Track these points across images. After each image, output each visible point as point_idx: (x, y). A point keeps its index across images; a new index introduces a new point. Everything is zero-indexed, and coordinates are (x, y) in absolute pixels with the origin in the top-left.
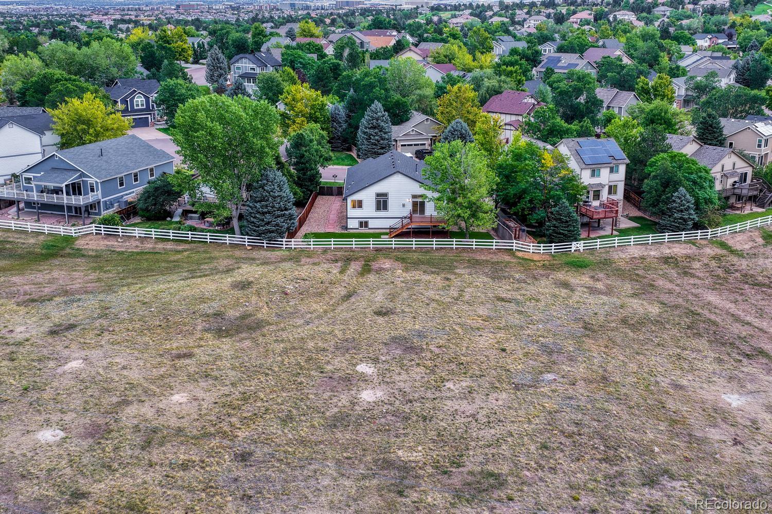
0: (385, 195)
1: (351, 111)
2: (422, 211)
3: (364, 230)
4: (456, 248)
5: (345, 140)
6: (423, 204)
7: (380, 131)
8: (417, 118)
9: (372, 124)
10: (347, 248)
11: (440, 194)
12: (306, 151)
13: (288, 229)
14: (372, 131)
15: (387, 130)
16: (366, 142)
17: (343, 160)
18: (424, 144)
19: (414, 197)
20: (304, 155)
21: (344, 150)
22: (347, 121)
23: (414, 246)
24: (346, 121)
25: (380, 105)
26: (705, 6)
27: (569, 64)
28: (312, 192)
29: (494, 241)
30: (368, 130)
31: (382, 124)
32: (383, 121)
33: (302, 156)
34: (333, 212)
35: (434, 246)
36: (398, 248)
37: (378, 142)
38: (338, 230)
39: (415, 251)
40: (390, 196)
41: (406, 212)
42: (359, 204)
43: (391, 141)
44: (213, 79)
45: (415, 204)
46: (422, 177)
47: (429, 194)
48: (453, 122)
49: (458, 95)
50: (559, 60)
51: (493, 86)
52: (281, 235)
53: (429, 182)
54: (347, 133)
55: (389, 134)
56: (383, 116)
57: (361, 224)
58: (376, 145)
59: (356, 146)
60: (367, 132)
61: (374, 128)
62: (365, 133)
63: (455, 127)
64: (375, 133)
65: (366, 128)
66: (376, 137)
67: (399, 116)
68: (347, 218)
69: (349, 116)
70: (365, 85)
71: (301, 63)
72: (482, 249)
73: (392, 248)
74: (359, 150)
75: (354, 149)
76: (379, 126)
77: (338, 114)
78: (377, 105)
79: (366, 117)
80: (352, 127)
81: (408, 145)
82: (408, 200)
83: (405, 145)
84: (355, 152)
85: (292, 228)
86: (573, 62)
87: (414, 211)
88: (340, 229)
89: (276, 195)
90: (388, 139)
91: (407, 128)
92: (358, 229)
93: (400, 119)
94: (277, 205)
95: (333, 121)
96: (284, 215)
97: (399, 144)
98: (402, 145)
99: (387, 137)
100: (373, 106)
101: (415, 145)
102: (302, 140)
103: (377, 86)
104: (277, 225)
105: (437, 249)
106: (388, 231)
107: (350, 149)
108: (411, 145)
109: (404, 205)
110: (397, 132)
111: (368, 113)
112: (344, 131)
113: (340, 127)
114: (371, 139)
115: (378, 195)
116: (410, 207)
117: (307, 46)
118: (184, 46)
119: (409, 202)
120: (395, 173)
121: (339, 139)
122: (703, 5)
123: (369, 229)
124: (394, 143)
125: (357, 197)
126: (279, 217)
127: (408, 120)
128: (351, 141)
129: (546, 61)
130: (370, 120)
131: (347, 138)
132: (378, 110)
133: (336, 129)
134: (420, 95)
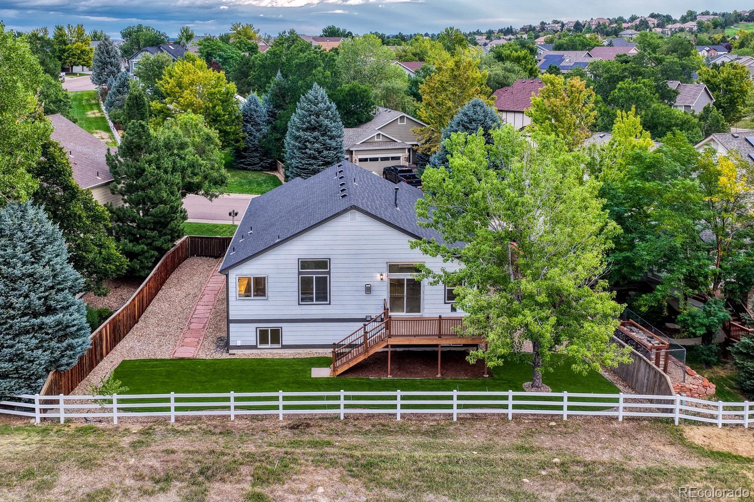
0: (323, 264)
1: (278, 106)
2: (415, 303)
3: (269, 352)
4: (515, 417)
5: (266, 153)
6: (415, 286)
7: (323, 135)
8: (384, 116)
9: (309, 122)
10: (214, 418)
11: (463, 266)
12: (150, 162)
13: (54, 363)
14: (308, 135)
15: (334, 133)
16: (298, 154)
17: (259, 184)
18: (398, 158)
19: (393, 268)
20: (144, 170)
21: (263, 169)
22: (271, 123)
23: (399, 411)
24: (269, 122)
25: (323, 92)
26: (673, 30)
27: (576, 63)
28: (162, 251)
29: (621, 396)
30: (301, 133)
31: (326, 122)
32: (327, 117)
33: (141, 172)
34: (206, 298)
35: (455, 411)
36: (357, 418)
37: (320, 153)
38: (207, 352)
39: (402, 430)
40: (334, 267)
41: (375, 306)
42: (258, 287)
43: (341, 152)
44: (100, 79)
45: (396, 285)
46: (420, 221)
47: (435, 264)
48: (467, 104)
49: (456, 73)
50: (561, 59)
51: (496, 75)
52: (31, 383)
53: (437, 235)
54: (269, 142)
55: (339, 140)
56: (328, 109)
57: (263, 337)
58: (315, 158)
59: (282, 162)
60: (300, 137)
61: (313, 129)
62: (296, 138)
63: (470, 113)
64: (314, 138)
65: (298, 129)
66: (316, 145)
67: (356, 113)
68: (229, 322)
69: (272, 115)
70: (301, 64)
71: (220, 56)
72: (588, 420)
73: (337, 417)
74: (287, 168)
75: (281, 165)
76: (320, 126)
77: (255, 111)
78: (319, 91)
79: (298, 111)
80: (277, 132)
81: (372, 160)
82: (378, 277)
83: (366, 160)
84: (282, 171)
85: (64, 361)
86: (580, 60)
87: (395, 301)
88: (213, 347)
89: (17, 272)
90: (335, 149)
91: (369, 131)
92: (255, 347)
93: (358, 119)
94: (19, 303)
95: (247, 121)
96: (41, 327)
97: (356, 157)
98: (361, 160)
99: (334, 144)
100: (310, 94)
101: (384, 159)
102: (140, 138)
103: (320, 65)
104: (20, 356)
105: (462, 419)
106: (328, 353)
107: (275, 169)
108: (376, 159)
109: (368, 290)
110: (352, 138)
111: (303, 103)
112: (264, 137)
113: (258, 131)
114: (306, 147)
115: (305, 264)
116: (383, 293)
117: (238, 44)
118: (84, 48)
119: (381, 280)
120: (345, 211)
121: (256, 150)
122: (671, 29)
123: (284, 347)
124: (347, 156)
125: (252, 269)
126: (28, 332)
127: (369, 119)
128: (275, 155)
129: (543, 60)
130: (305, 116)
131: (270, 149)
132: (320, 98)
133: (251, 135)
134: (387, 89)
